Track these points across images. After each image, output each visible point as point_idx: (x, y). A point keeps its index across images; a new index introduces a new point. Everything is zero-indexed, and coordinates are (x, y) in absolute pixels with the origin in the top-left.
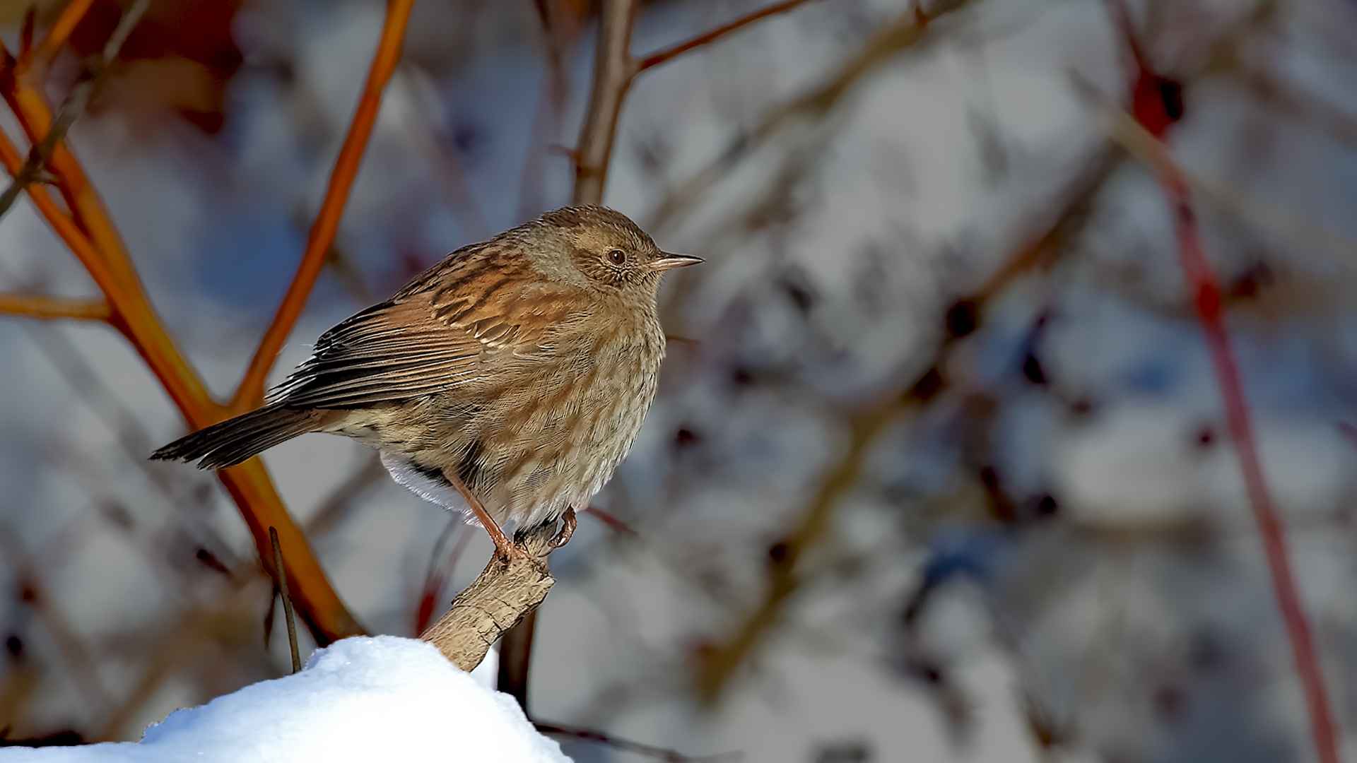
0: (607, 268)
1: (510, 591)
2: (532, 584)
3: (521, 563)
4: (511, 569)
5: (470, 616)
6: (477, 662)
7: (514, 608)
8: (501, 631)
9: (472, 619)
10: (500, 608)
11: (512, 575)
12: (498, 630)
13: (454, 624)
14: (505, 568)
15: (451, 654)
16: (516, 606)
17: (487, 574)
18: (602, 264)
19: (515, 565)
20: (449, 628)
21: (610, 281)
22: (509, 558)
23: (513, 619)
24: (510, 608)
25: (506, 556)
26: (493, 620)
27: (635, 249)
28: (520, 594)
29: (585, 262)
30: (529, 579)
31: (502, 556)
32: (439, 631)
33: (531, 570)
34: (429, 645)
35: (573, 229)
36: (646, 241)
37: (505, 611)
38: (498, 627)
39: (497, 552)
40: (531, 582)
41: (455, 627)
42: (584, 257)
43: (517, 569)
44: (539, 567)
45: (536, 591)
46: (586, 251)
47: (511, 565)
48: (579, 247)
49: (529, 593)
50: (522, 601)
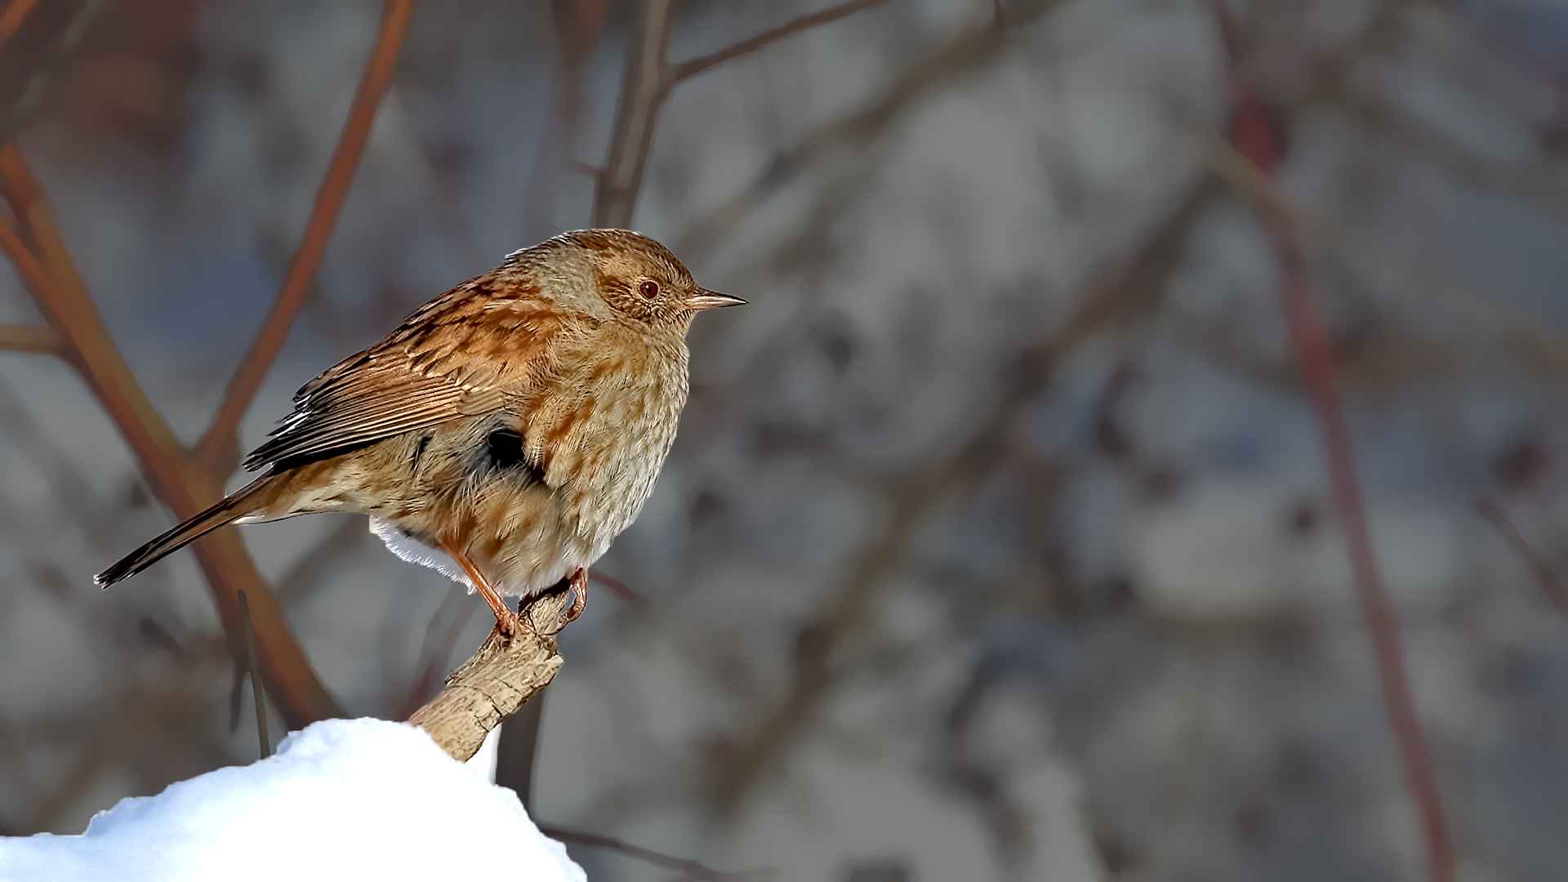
0: (636, 301)
1: (512, 671)
2: (538, 663)
3: (525, 638)
4: (515, 645)
5: (466, 699)
6: (472, 752)
7: (516, 690)
8: (501, 716)
9: (469, 702)
10: (500, 690)
11: (515, 653)
12: (498, 715)
13: (447, 708)
14: (507, 645)
15: (443, 742)
16: (519, 687)
17: (486, 651)
18: (631, 295)
19: (519, 641)
20: (442, 712)
21: (639, 315)
22: (512, 632)
23: (516, 704)
24: (512, 690)
25: (508, 631)
26: (492, 703)
27: (670, 283)
28: (524, 675)
29: (613, 291)
30: (535, 657)
31: (504, 631)
32: (432, 714)
33: (537, 647)
34: (420, 730)
35: (601, 252)
36: (684, 275)
37: (507, 693)
38: (498, 712)
39: (498, 626)
40: (537, 661)
41: (448, 710)
42: (611, 286)
43: (521, 645)
44: (546, 644)
45: (542, 671)
46: (615, 279)
47: (515, 640)
48: (607, 273)
49: (535, 674)
50: (527, 683)
